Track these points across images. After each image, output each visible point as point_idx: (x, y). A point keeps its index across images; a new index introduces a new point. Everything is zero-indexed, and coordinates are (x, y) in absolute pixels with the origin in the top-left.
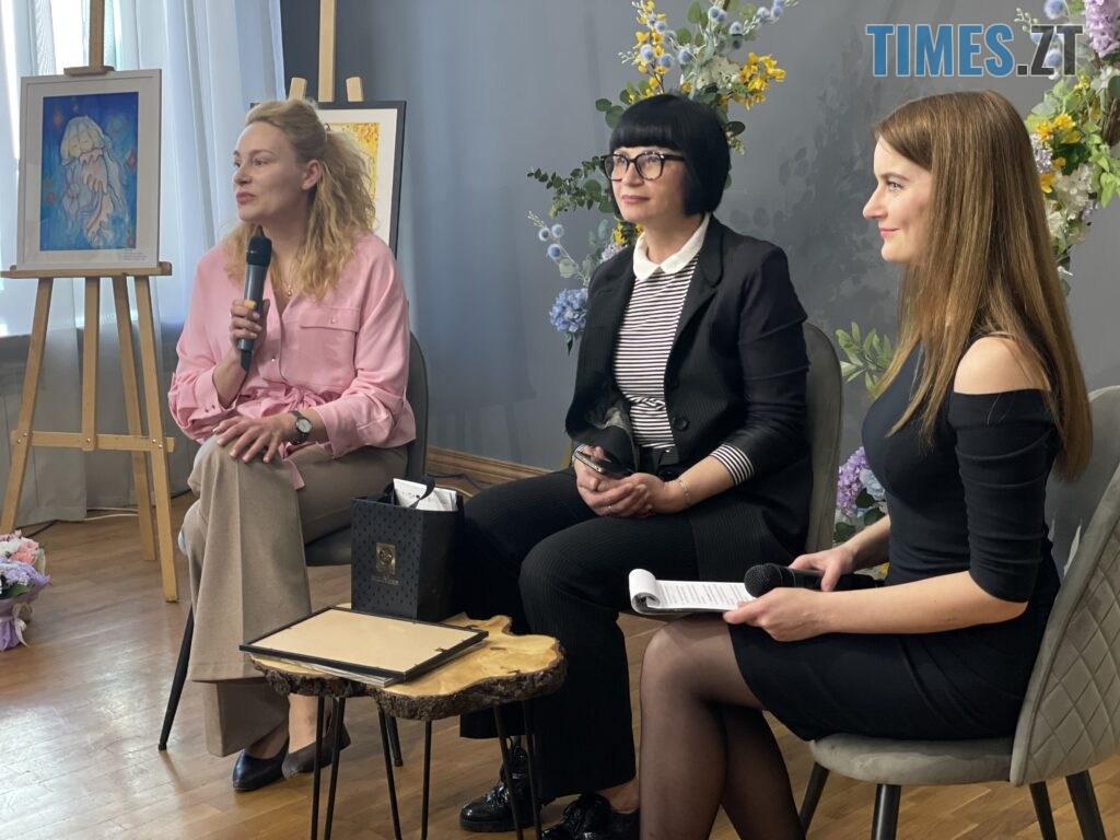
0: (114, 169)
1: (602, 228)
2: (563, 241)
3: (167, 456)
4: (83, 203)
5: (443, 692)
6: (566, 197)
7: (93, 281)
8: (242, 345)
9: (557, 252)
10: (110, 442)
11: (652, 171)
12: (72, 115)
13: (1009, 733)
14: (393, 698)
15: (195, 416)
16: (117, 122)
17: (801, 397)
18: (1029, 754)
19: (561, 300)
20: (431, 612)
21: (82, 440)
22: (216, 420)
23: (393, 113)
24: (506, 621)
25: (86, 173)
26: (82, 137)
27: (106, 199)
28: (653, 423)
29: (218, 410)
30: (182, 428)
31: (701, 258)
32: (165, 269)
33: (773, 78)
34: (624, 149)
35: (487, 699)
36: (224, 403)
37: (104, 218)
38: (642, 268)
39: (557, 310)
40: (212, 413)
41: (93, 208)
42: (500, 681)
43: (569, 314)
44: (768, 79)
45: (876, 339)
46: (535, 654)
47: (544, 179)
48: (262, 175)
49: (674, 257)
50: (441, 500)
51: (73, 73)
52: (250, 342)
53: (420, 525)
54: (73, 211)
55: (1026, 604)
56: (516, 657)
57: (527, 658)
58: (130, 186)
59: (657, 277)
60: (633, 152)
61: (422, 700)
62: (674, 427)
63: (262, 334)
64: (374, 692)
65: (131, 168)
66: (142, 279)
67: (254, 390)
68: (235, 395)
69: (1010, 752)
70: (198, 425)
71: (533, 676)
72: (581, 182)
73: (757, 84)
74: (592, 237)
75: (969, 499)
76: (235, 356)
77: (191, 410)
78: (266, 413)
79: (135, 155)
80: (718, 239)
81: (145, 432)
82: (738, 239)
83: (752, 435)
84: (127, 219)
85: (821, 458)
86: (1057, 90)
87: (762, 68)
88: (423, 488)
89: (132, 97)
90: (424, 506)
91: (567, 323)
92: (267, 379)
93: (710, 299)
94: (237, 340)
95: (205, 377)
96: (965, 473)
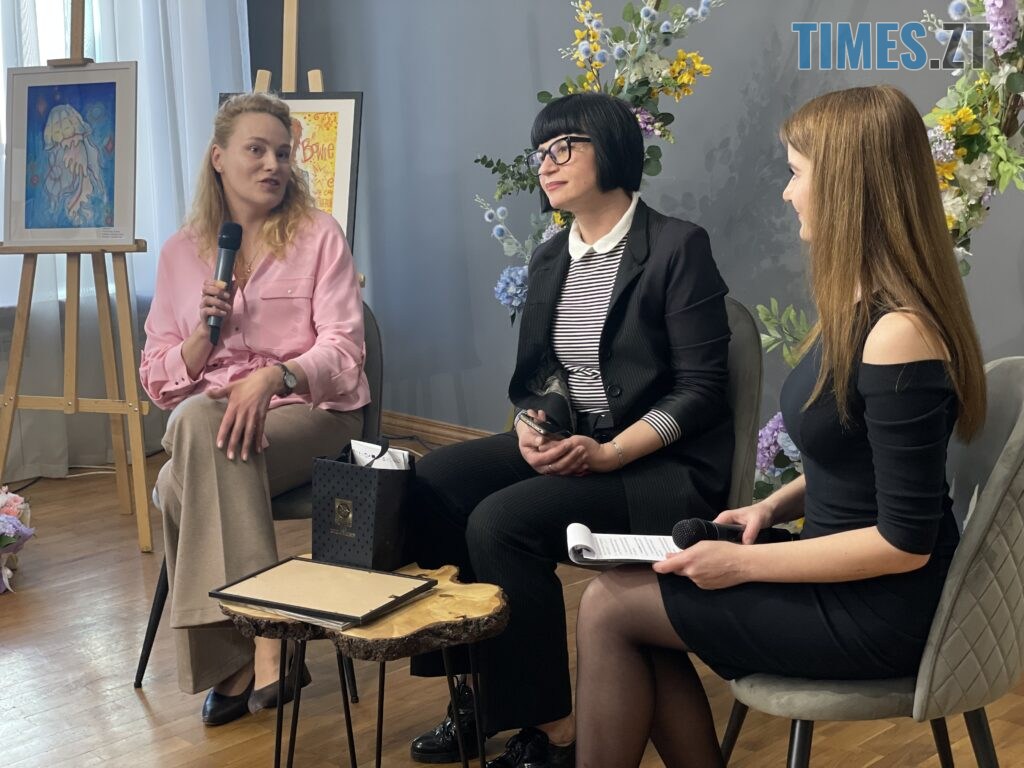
0: (94, 153)
2: (506, 222)
3: (143, 418)
4: (65, 184)
5: (396, 635)
6: (510, 182)
7: (74, 257)
8: (212, 321)
9: (502, 232)
10: (89, 405)
12: (54, 104)
13: (912, 673)
14: (351, 640)
16: (96, 109)
17: (723, 364)
18: (930, 692)
19: (504, 276)
20: (385, 563)
21: (63, 403)
23: (352, 102)
24: (453, 570)
25: (67, 157)
26: (64, 123)
27: (86, 183)
28: (589, 390)
29: (187, 382)
30: (153, 400)
31: (630, 239)
32: (141, 246)
33: (700, 72)
35: (437, 642)
36: (194, 376)
37: (84, 198)
38: (577, 249)
39: (501, 285)
40: (183, 385)
41: (74, 190)
42: (448, 625)
43: (512, 289)
44: (696, 74)
45: (793, 313)
46: (480, 600)
47: (489, 164)
49: (606, 237)
50: (395, 460)
51: (55, 65)
53: (375, 482)
54: (55, 192)
55: (929, 556)
56: (463, 603)
57: (474, 605)
58: (108, 170)
59: (589, 257)
61: (379, 641)
62: (609, 394)
64: (332, 635)
65: (109, 152)
66: (119, 255)
68: (202, 366)
69: (914, 690)
70: (169, 397)
71: (478, 620)
73: (685, 78)
74: (533, 219)
76: (202, 330)
77: (162, 383)
79: (112, 141)
80: (645, 221)
81: (122, 397)
83: (680, 400)
84: (105, 199)
85: (742, 422)
86: (959, 85)
87: (690, 64)
88: (378, 449)
89: (110, 87)
90: (379, 465)
91: (510, 297)
92: (232, 350)
93: (638, 276)
94: (207, 317)
95: (174, 352)
96: (873, 437)
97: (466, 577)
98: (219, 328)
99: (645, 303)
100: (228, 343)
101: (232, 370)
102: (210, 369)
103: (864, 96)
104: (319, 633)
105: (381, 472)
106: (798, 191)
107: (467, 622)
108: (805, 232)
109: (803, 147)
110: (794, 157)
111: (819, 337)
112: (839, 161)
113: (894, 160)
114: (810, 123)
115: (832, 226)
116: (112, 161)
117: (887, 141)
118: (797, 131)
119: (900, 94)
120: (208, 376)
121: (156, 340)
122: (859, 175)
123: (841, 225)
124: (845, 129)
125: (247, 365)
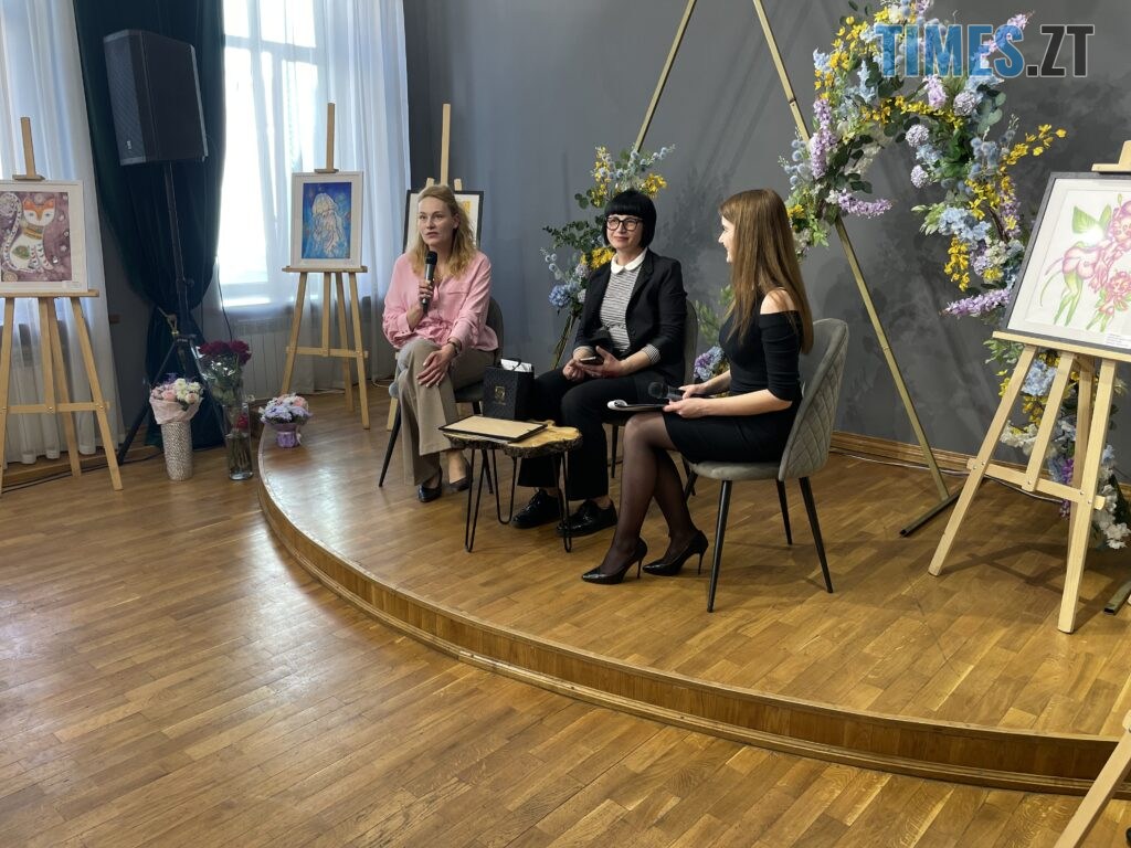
0: (339, 219)
1: (574, 257)
2: (556, 262)
3: (365, 360)
5: (534, 446)
6: (561, 241)
7: (327, 274)
8: (424, 301)
9: (554, 268)
10: (335, 352)
11: (631, 227)
12: (317, 193)
13: (778, 461)
14: (512, 448)
15: (397, 335)
16: (341, 197)
17: (683, 325)
18: (787, 467)
19: (555, 289)
20: (520, 416)
21: (323, 351)
22: (409, 337)
23: (478, 197)
24: (553, 422)
26: (323, 204)
27: (336, 234)
28: (620, 335)
29: (409, 333)
30: (390, 341)
31: (644, 264)
32: (364, 270)
33: (661, 186)
34: (616, 215)
35: (552, 450)
36: (412, 330)
37: (334, 243)
38: (615, 268)
39: (553, 295)
40: (406, 334)
42: (557, 443)
43: (559, 297)
44: (659, 186)
45: (705, 309)
46: (570, 433)
47: (550, 231)
48: (439, 223)
49: (632, 263)
50: (525, 367)
51: (318, 172)
52: (428, 299)
53: (517, 378)
54: (319, 239)
55: (791, 403)
56: (561, 434)
57: (567, 435)
58: (347, 228)
59: (622, 272)
60: (622, 218)
61: (525, 449)
62: (629, 334)
63: (432, 295)
64: (503, 446)
65: (348, 219)
66: (352, 274)
67: (425, 323)
68: (416, 325)
69: (779, 466)
70: (398, 340)
71: (571, 441)
72: (567, 233)
73: (654, 189)
74: (569, 261)
75: (767, 359)
76: (418, 307)
77: (395, 333)
78: (431, 333)
79: (350, 213)
80: (651, 259)
81: (352, 347)
82: (659, 258)
83: (661, 340)
84: (346, 244)
85: (687, 356)
86: (795, 194)
87: (656, 181)
88: (517, 363)
89: (348, 185)
90: (517, 370)
91: (558, 301)
92: (432, 318)
93: (648, 281)
94: (421, 299)
95: (403, 317)
96: (765, 348)
97: (560, 424)
98: (427, 305)
99: (650, 292)
100: (430, 314)
101: (431, 329)
102: (420, 327)
103: (758, 194)
104: (495, 446)
105: (519, 373)
106: (727, 237)
107: (566, 442)
108: (729, 258)
109: (730, 218)
110: (725, 222)
111: (733, 311)
112: (747, 224)
113: (773, 225)
114: (733, 206)
115: (743, 254)
116: (349, 224)
117: (769, 213)
118: (727, 210)
119: (776, 194)
120: (418, 332)
121: (391, 310)
122: (756, 233)
123: (748, 255)
124: (750, 209)
125: (438, 326)
